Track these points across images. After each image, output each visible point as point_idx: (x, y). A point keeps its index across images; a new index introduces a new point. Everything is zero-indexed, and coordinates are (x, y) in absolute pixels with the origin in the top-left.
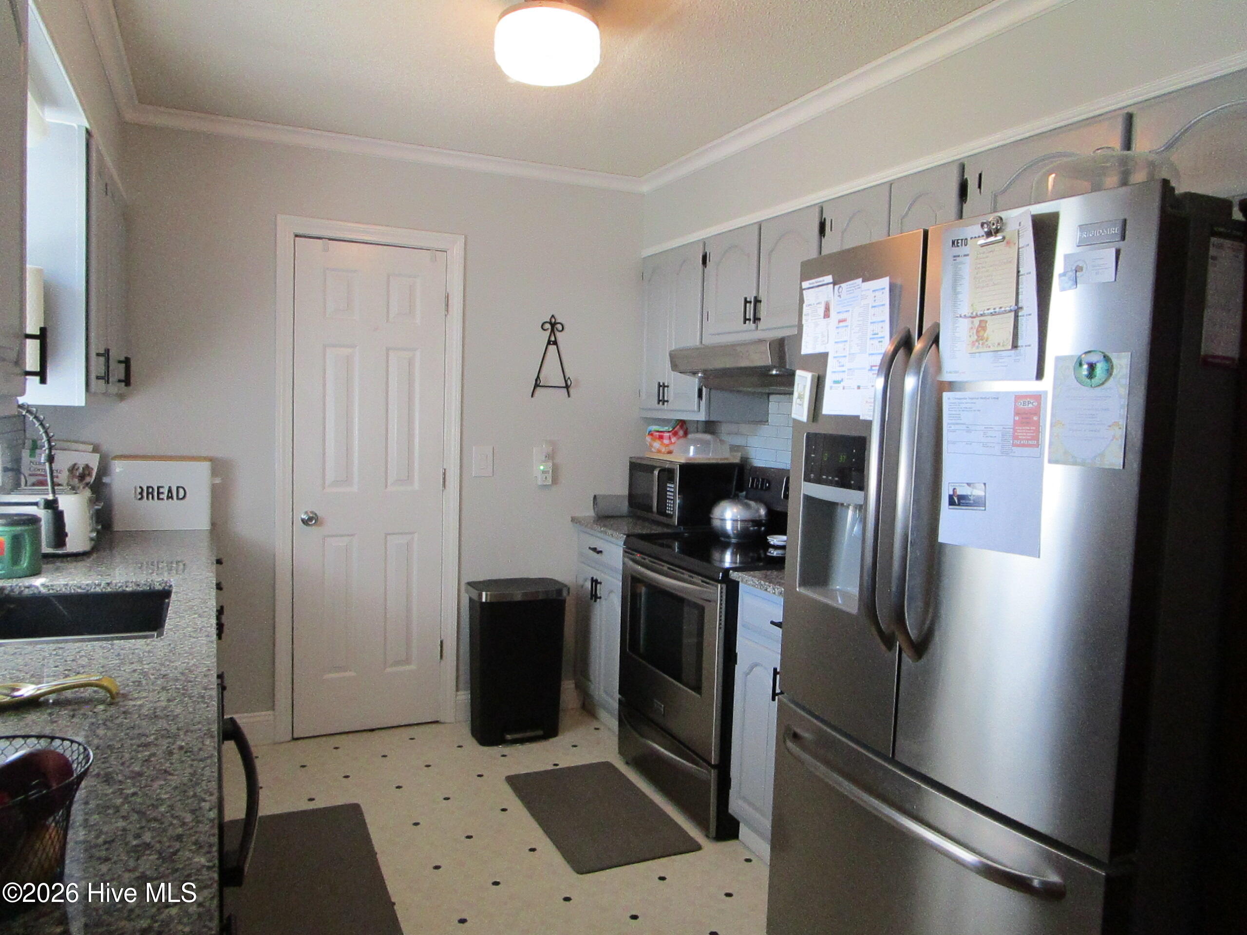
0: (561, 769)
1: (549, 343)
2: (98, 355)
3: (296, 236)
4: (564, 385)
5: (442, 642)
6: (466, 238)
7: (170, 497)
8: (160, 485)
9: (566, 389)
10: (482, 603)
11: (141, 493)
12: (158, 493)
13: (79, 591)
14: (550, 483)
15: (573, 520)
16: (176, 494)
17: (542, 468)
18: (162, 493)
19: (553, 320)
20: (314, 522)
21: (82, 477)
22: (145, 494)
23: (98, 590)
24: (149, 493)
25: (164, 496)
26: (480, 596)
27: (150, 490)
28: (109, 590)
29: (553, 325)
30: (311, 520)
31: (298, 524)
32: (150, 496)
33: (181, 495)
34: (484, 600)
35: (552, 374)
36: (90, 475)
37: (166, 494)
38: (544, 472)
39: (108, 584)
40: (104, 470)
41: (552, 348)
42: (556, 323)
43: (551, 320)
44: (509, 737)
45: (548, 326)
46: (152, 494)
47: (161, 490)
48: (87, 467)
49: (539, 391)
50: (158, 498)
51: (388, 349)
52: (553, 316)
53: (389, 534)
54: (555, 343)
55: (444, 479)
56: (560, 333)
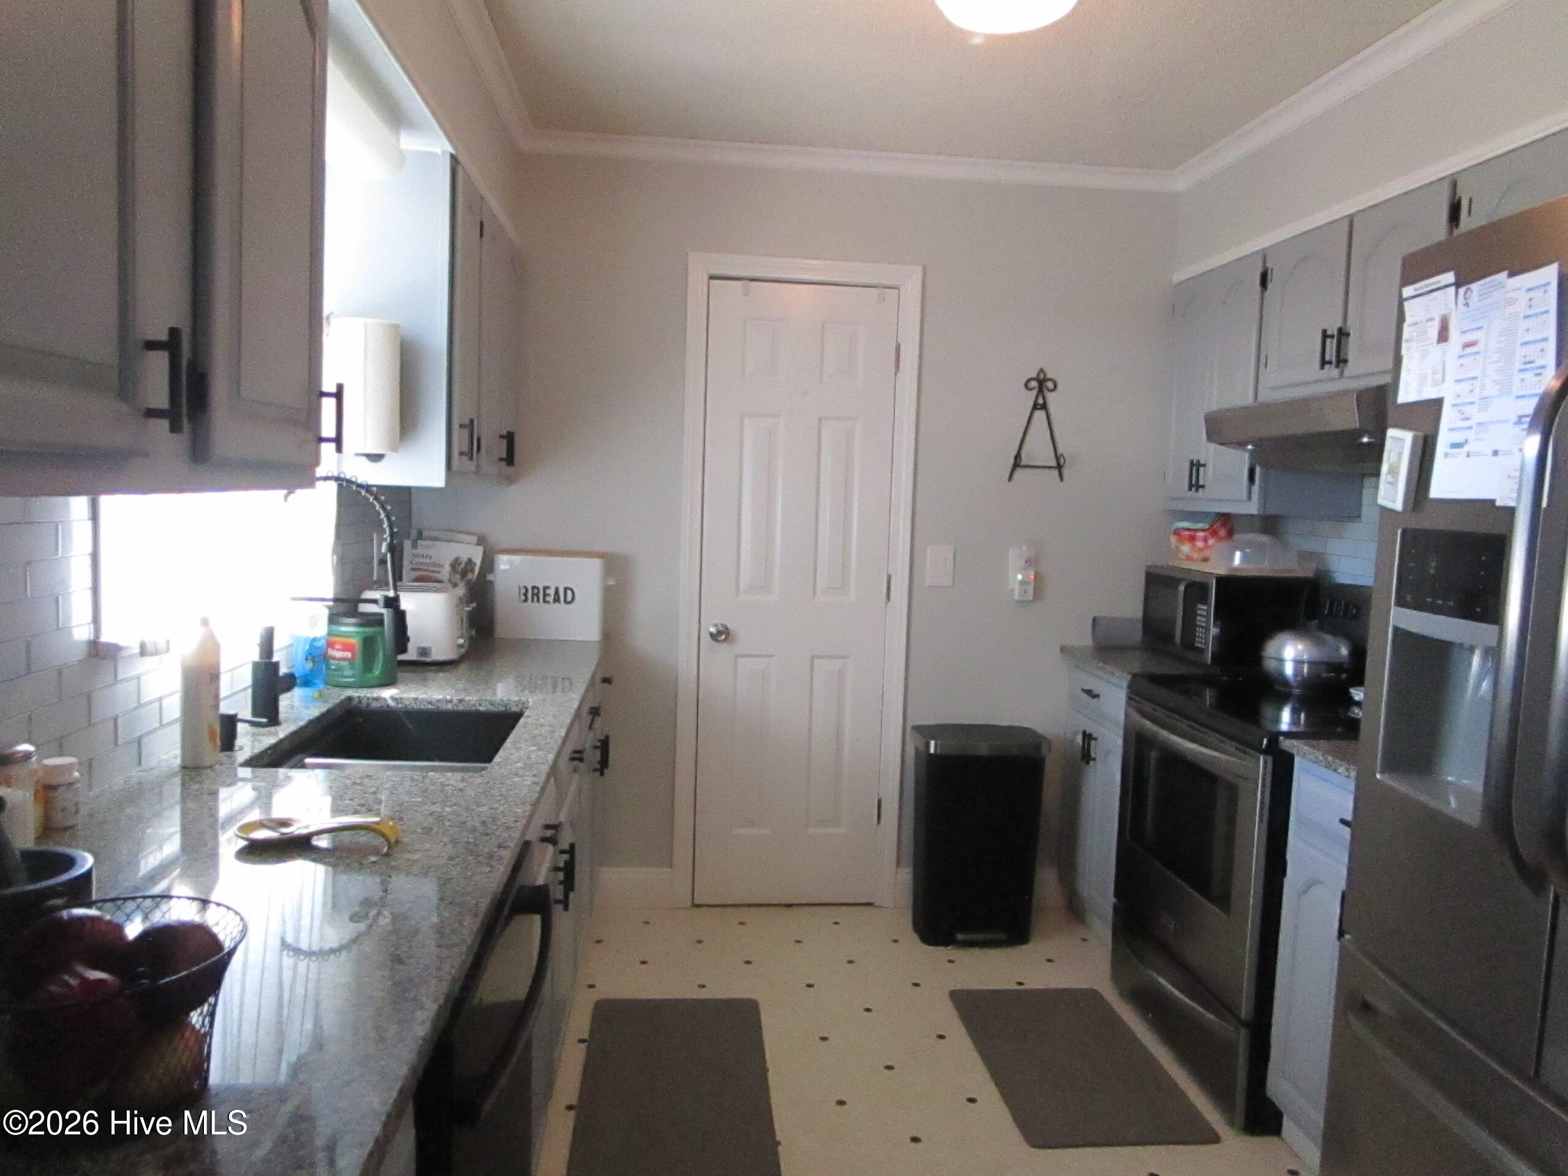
0: (1026, 991)
1: (1035, 407)
2: (461, 426)
3: (712, 277)
4: (1054, 463)
5: (879, 802)
6: (925, 268)
7: (557, 600)
8: (547, 585)
9: (1056, 472)
10: (931, 755)
11: (526, 595)
12: (545, 595)
13: (430, 707)
14: (1031, 598)
15: (1064, 650)
16: (564, 596)
17: (1020, 577)
18: (549, 595)
19: (1042, 376)
20: (723, 637)
21: (464, 574)
22: (530, 596)
23: (449, 707)
24: (535, 594)
25: (551, 599)
26: (928, 745)
27: (536, 591)
28: (461, 708)
29: (1042, 384)
30: (722, 635)
31: (706, 638)
32: (536, 598)
33: (569, 598)
34: (932, 751)
35: (1038, 449)
36: (472, 571)
37: (553, 597)
38: (1022, 582)
39: (460, 701)
40: (488, 564)
41: (1040, 415)
42: (1046, 380)
43: (1038, 375)
44: (960, 937)
45: (1034, 384)
46: (538, 595)
47: (548, 592)
48: (470, 561)
49: (1020, 473)
50: (544, 601)
51: (820, 420)
52: (1041, 371)
53: (819, 657)
54: (1044, 407)
55: (889, 588)
56: (1053, 394)
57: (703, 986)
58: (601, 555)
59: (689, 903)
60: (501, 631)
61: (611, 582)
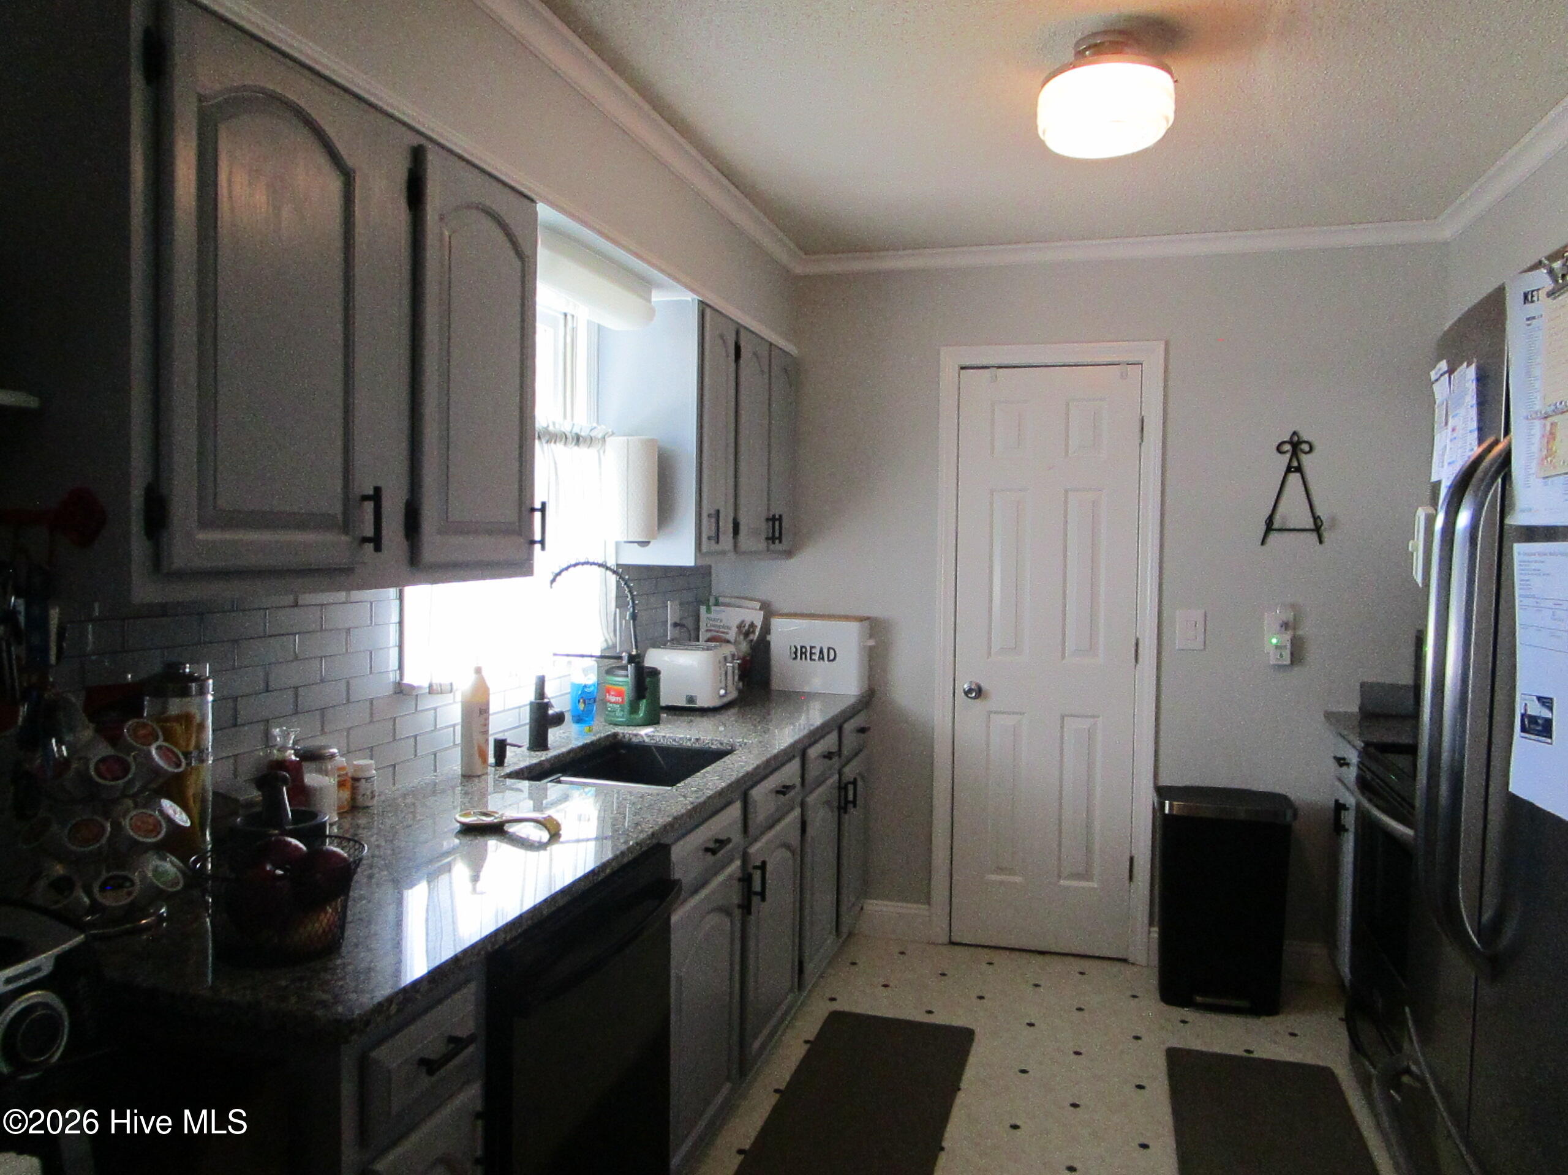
0: (1254, 1059)
1: (1289, 470)
2: (709, 516)
3: (963, 368)
4: (1312, 526)
5: (1132, 859)
6: (1167, 344)
7: (821, 658)
8: (813, 645)
9: (1314, 537)
10: (1166, 815)
11: (796, 653)
12: (811, 653)
13: (674, 743)
14: (1288, 662)
15: (1329, 715)
16: (828, 655)
17: (1274, 641)
18: (814, 653)
19: (1296, 439)
20: (974, 694)
21: (747, 634)
22: (799, 655)
24: (802, 653)
25: (816, 657)
26: (1163, 806)
27: (804, 650)
29: (1296, 446)
30: (977, 692)
31: (960, 694)
32: (804, 656)
33: (832, 657)
34: (1167, 811)
35: (1294, 510)
36: (754, 632)
37: (818, 656)
38: (1277, 647)
39: (697, 740)
40: (766, 629)
41: (1294, 478)
42: (1300, 442)
43: (1291, 438)
44: (1199, 999)
45: (1287, 447)
46: (805, 653)
47: (813, 651)
48: (752, 625)
49: (1273, 537)
50: (811, 659)
51: (1066, 491)
52: (1295, 433)
53: (1067, 716)
54: (1299, 469)
55: (1137, 651)
56: (1309, 456)
57: (930, 1012)
58: (861, 619)
59: (946, 940)
60: (776, 684)
61: (871, 643)
